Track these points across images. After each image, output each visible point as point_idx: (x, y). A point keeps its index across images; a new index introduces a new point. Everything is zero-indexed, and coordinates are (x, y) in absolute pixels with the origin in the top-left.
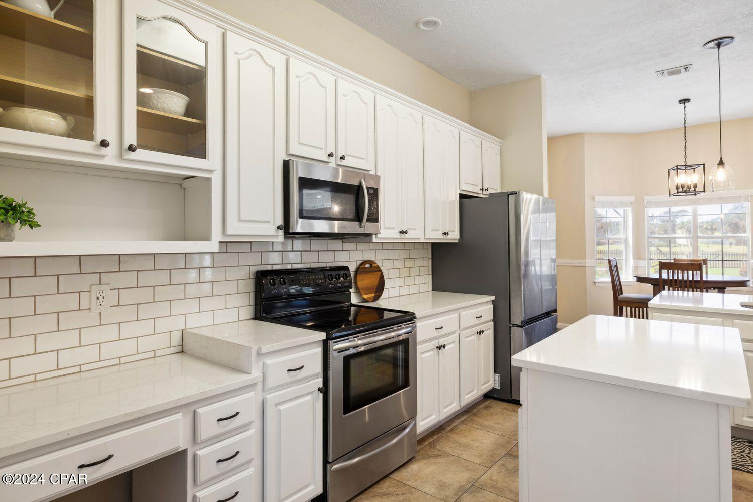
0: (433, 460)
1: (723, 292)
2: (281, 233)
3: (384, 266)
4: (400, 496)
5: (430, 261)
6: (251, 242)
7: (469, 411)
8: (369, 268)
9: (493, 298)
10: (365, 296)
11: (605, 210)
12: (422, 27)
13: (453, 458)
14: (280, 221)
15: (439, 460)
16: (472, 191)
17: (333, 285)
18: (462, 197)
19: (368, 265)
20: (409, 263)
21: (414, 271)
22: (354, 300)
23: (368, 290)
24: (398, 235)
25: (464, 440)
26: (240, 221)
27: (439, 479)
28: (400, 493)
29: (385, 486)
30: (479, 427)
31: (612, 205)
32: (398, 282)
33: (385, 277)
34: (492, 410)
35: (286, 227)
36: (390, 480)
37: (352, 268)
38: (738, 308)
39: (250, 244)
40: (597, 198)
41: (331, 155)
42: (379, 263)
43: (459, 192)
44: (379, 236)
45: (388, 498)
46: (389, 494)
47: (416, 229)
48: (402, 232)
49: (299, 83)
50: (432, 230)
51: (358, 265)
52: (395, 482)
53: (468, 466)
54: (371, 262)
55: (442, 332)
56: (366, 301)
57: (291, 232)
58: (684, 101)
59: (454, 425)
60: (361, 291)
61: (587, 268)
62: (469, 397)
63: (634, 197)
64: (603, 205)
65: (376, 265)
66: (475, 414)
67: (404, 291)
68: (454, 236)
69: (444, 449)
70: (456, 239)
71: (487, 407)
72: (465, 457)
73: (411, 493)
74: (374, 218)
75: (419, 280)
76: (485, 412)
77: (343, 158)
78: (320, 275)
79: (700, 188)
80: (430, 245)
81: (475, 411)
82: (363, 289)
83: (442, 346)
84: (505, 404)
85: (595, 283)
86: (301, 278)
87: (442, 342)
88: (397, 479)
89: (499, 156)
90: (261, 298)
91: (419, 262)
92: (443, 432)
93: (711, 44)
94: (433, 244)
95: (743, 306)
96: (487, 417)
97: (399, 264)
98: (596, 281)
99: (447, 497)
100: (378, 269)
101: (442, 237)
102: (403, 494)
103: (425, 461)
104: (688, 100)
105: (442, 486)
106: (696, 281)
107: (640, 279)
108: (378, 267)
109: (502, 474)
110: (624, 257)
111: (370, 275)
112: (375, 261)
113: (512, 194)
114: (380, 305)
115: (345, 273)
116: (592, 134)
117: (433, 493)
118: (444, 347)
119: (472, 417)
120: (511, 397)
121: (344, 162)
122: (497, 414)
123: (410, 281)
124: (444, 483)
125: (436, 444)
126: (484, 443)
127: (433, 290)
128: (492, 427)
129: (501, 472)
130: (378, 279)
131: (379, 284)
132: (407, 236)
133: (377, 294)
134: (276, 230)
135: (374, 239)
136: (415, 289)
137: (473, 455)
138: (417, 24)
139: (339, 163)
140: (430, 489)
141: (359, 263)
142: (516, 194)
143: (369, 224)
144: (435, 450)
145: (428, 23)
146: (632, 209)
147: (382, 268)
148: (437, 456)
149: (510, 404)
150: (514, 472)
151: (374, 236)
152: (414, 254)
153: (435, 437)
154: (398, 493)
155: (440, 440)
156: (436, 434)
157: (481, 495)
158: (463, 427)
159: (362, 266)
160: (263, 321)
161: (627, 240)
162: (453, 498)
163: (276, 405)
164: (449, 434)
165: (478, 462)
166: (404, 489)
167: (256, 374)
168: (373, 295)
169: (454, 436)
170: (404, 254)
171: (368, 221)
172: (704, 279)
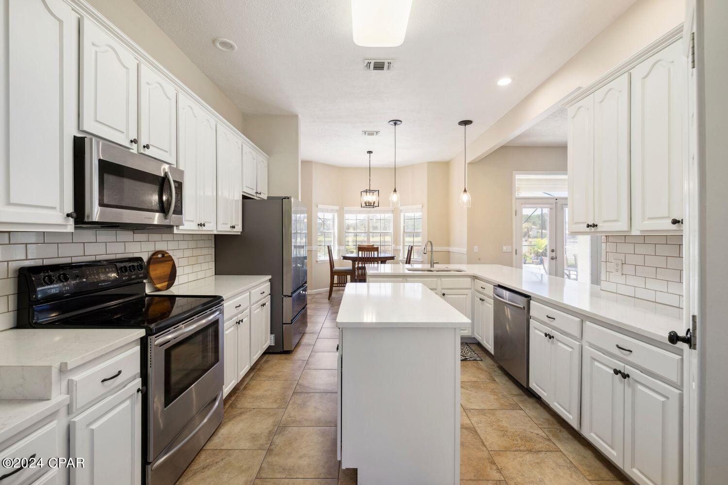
0: (239, 418)
1: (385, 263)
2: (71, 221)
3: (175, 256)
4: (220, 463)
5: (213, 250)
6: (9, 232)
7: (255, 368)
8: (162, 258)
9: (270, 277)
10: (159, 286)
11: (323, 214)
12: (218, 45)
13: (254, 411)
14: (70, 208)
15: (244, 417)
16: (250, 193)
17: (126, 278)
18: (244, 197)
19: (160, 256)
20: (197, 252)
21: (201, 259)
22: (148, 290)
23: (161, 279)
24: (196, 228)
25: (258, 393)
26: (9, 204)
27: (250, 433)
28: (219, 460)
29: (203, 459)
30: (266, 379)
31: (327, 211)
32: (188, 270)
33: (177, 266)
34: (271, 363)
35: (79, 215)
36: (204, 452)
37: (145, 259)
38: (407, 272)
39: (7, 235)
40: (319, 206)
41: (134, 141)
42: (171, 253)
43: (242, 193)
44: (181, 227)
45: (208, 470)
46: (208, 465)
47: (210, 222)
48: (200, 225)
49: (96, 52)
50: (223, 224)
51: (150, 256)
52: (210, 451)
53: (269, 413)
54: (163, 253)
55: (241, 309)
56: (159, 290)
57: (86, 220)
58: (370, 152)
59: (245, 383)
60: (155, 281)
61: (313, 252)
62: (256, 357)
63: (338, 207)
64: (323, 211)
65: (167, 255)
66: (259, 370)
67: (192, 277)
68: (239, 229)
69: (244, 406)
70: (239, 232)
71: (266, 362)
72: (264, 406)
73: (229, 455)
74: (179, 211)
75: (205, 266)
76: (266, 366)
77: (147, 147)
78: (112, 268)
79: (376, 204)
80: (213, 236)
81: (258, 367)
82: (156, 279)
83: (240, 321)
84: (278, 356)
85: (317, 261)
86: (88, 273)
87: (240, 317)
88: (211, 448)
89: (267, 169)
90: (30, 301)
91: (205, 251)
92: (239, 392)
93: (392, 123)
94: (215, 235)
95: (409, 270)
96: (270, 370)
97: (188, 253)
98: (318, 260)
99: (262, 445)
100: (170, 259)
101: (229, 229)
102: (222, 460)
103: (231, 422)
104: (372, 152)
105: (254, 438)
106: (376, 258)
107: (345, 258)
108: (170, 256)
109: (296, 409)
110: (332, 244)
111: (163, 265)
112: (167, 251)
113: (285, 198)
114: (173, 292)
115: (140, 264)
116: (317, 163)
117: (249, 447)
118: (242, 321)
119: (258, 373)
120: (283, 349)
121: (147, 152)
122: (276, 365)
123: (197, 268)
124: (256, 434)
125: (237, 404)
126: (275, 390)
127: (215, 274)
128: (276, 376)
129: (295, 408)
130: (171, 267)
131: (171, 272)
132: (204, 228)
133: (170, 282)
134: (65, 218)
135: (175, 231)
136: (201, 275)
137: (269, 402)
138: (214, 41)
139: (142, 151)
140: (245, 444)
141: (150, 254)
142: (288, 198)
143: (174, 215)
144: (237, 409)
145: (224, 44)
146: (338, 214)
147: (173, 257)
148: (241, 414)
149: (283, 355)
150: (304, 405)
151: (175, 228)
152: (201, 244)
153: (233, 398)
154: (218, 461)
155: (239, 400)
156: (233, 396)
157: (288, 432)
158: (253, 383)
159: (154, 257)
160: (35, 328)
161: (334, 234)
162: (266, 444)
163: (88, 425)
164: (244, 392)
165: (276, 407)
166: (222, 454)
167: (58, 397)
168: (166, 283)
169: (249, 392)
170: (192, 244)
171: (174, 213)
172: (379, 256)
